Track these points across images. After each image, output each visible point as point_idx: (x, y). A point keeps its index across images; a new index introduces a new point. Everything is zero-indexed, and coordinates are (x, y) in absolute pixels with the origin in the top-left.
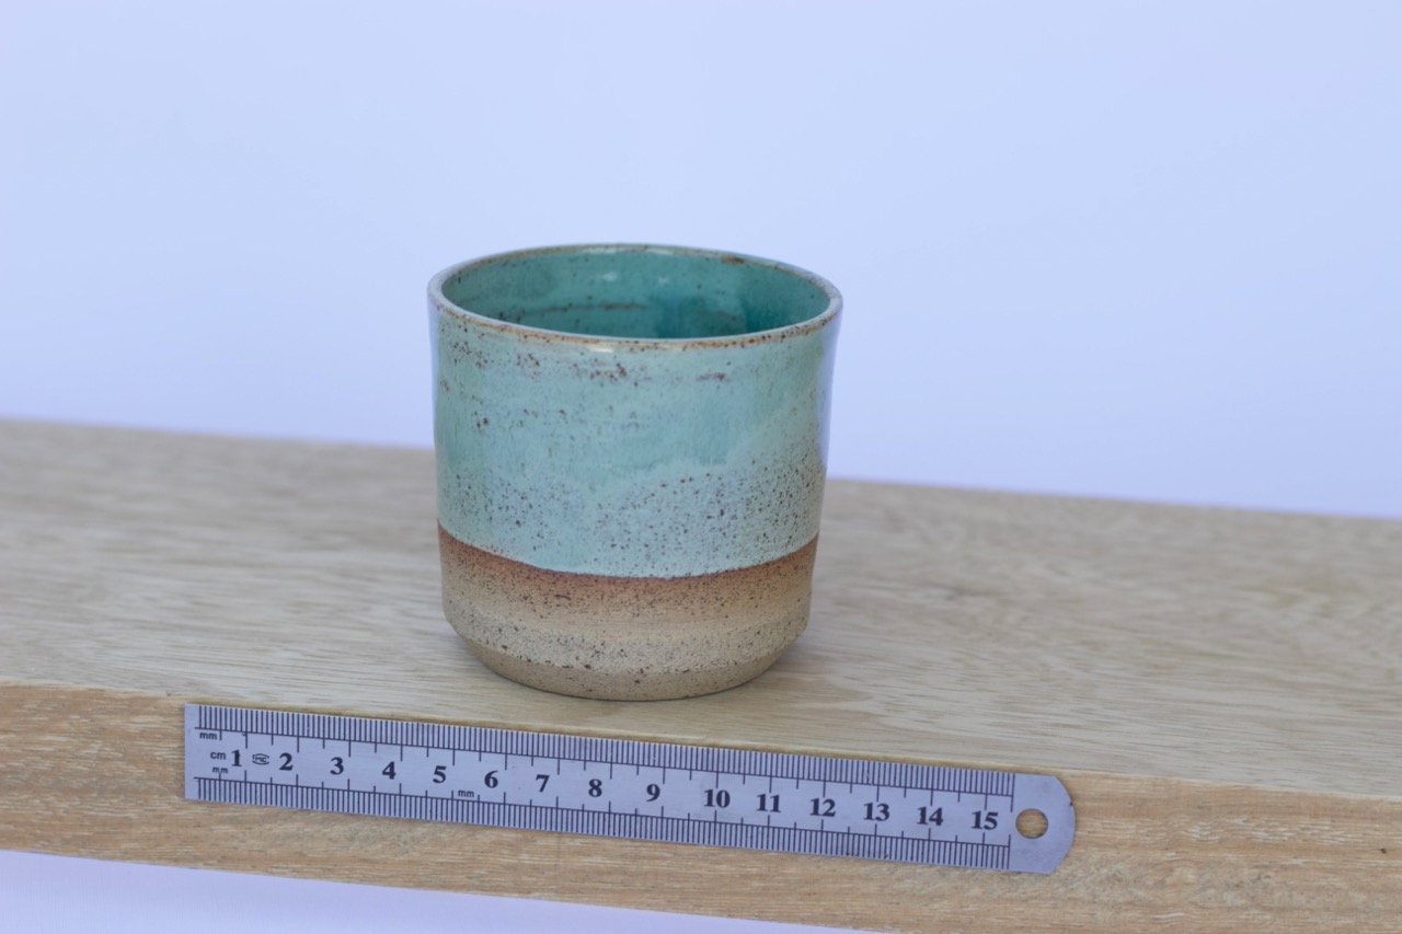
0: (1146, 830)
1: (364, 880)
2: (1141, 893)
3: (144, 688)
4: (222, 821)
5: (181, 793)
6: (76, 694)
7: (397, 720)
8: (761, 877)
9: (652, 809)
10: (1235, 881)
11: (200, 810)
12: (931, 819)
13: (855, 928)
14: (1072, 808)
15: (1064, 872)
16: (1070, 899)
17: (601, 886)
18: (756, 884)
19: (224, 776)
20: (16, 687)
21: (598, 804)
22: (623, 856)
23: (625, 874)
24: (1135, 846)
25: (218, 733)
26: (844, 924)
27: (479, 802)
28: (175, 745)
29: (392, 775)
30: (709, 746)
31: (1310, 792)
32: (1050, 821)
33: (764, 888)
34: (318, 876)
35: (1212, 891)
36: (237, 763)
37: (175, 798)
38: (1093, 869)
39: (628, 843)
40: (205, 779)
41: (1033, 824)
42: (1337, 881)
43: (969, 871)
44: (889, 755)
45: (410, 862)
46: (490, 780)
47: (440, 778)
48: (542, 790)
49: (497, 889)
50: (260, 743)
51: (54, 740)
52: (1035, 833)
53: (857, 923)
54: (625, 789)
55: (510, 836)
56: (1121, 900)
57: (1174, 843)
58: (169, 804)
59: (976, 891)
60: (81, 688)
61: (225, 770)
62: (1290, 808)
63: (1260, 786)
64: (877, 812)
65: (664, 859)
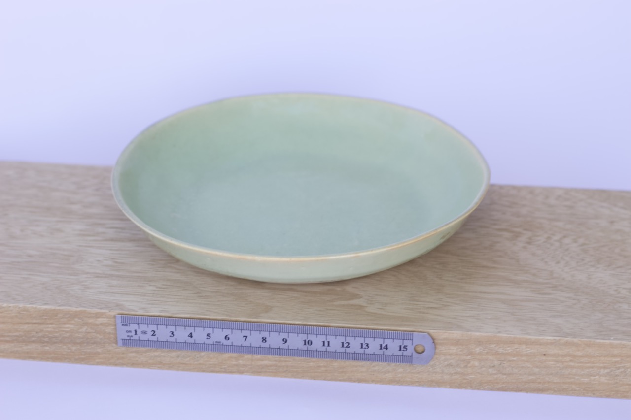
0: (459, 350)
1: (183, 370)
2: (459, 370)
3: (101, 309)
4: (132, 352)
5: (116, 343)
6: (76, 311)
7: (193, 318)
8: (325, 367)
9: (285, 346)
10: (492, 365)
11: (124, 349)
12: (384, 348)
13: (359, 382)
14: (433, 344)
15: (432, 363)
16: (434, 372)
17: (268, 370)
18: (323, 369)
19: (131, 338)
20: (54, 310)
21: (266, 345)
22: (275, 361)
23: (276, 366)
24: (456, 354)
25: (128, 324)
26: (355, 381)
27: (223, 345)
28: (113, 328)
29: (191, 337)
30: (304, 325)
31: (518, 336)
32: (426, 348)
33: (326, 370)
34: (167, 369)
35: (484, 369)
36: (136, 334)
37: (114, 345)
38: (442, 362)
39: (276, 356)
40: (125, 339)
41: (420, 349)
42: (529, 365)
43: (398, 364)
44: (368, 327)
45: (200, 364)
46: (226, 337)
47: (209, 337)
48: (245, 340)
49: (231, 372)
50: (143, 327)
51: (69, 327)
52: (421, 351)
53: (360, 381)
54: (275, 340)
55: (235, 355)
56: (452, 372)
57: (470, 354)
58: (113, 347)
59: (401, 370)
60: (78, 309)
61: (132, 336)
62: (511, 342)
63: (500, 335)
64: (364, 346)
65: (290, 361)
